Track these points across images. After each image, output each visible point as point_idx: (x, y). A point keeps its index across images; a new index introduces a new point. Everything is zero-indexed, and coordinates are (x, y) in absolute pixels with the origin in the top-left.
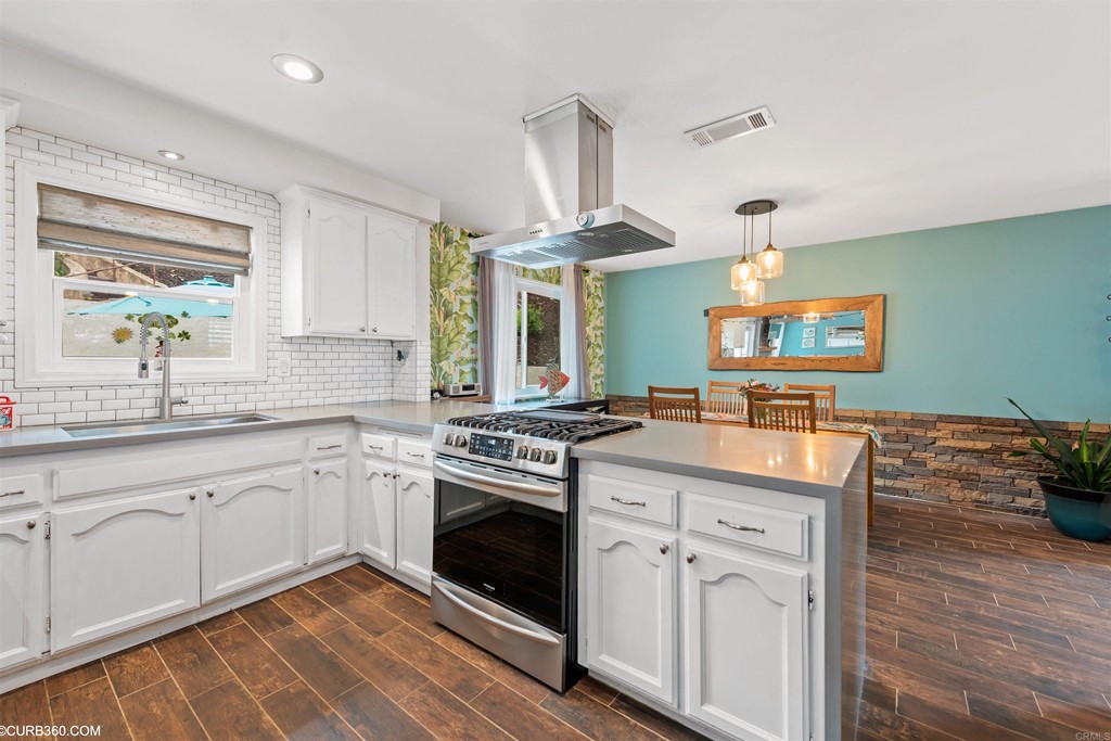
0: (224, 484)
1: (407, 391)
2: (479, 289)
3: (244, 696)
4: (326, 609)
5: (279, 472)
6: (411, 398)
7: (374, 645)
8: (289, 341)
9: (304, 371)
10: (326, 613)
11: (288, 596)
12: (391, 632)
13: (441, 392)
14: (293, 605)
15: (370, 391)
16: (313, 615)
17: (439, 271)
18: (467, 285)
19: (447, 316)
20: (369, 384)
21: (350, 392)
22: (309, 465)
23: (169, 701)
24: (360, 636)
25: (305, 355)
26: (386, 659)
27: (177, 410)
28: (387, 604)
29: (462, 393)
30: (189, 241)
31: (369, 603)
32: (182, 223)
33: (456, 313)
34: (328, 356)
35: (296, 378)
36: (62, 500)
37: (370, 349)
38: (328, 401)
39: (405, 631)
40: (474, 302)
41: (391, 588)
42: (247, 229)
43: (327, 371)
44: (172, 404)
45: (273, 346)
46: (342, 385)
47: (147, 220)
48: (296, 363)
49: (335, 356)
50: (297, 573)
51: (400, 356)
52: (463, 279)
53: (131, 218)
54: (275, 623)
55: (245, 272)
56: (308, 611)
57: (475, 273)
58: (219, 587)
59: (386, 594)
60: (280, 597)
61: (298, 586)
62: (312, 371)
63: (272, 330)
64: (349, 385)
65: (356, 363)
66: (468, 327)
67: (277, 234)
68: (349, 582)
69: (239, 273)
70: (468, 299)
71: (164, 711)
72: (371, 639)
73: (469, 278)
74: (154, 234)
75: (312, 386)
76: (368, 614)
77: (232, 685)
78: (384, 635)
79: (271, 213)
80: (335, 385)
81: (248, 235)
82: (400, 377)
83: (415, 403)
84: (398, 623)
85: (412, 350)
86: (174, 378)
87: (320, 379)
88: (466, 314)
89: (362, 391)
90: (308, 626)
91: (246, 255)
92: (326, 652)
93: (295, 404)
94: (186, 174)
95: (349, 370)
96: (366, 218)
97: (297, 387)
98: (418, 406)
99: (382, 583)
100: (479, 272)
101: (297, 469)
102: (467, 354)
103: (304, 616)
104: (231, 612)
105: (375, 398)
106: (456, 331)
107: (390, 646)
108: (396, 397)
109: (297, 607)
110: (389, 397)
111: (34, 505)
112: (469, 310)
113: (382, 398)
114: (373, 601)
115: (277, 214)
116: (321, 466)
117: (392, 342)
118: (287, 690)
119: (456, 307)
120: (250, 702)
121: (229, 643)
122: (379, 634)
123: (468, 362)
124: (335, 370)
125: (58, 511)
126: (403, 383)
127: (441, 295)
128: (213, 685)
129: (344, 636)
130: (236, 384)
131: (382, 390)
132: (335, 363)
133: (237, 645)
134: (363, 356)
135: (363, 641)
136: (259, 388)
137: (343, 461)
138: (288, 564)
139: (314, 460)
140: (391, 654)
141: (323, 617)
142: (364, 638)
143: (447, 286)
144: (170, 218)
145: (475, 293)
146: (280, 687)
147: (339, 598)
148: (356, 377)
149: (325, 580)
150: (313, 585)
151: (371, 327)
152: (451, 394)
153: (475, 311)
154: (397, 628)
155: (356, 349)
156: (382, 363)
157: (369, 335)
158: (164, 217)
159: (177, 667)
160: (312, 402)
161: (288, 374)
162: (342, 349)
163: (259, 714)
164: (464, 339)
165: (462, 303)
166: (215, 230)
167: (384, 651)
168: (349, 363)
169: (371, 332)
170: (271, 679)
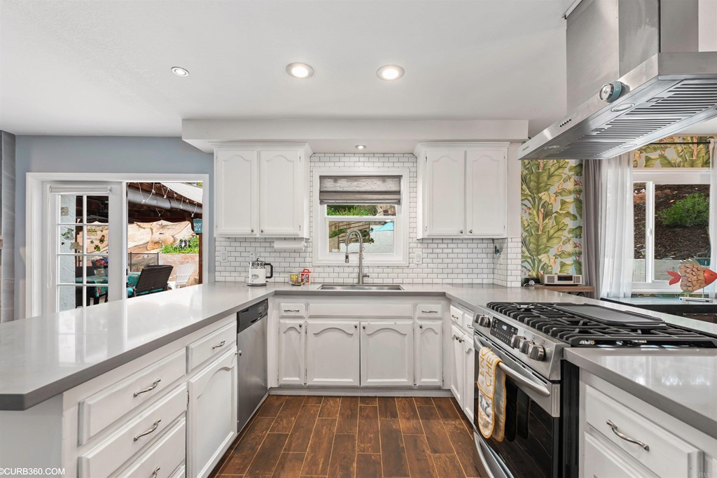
0: (371, 323)
1: (502, 277)
2: (583, 188)
3: (354, 447)
4: (417, 419)
5: (400, 322)
6: (504, 284)
7: (428, 457)
8: (421, 241)
9: (430, 261)
10: (415, 421)
11: (404, 401)
12: (443, 455)
13: (538, 281)
14: (403, 408)
15: (475, 276)
16: (408, 419)
17: (538, 180)
18: (570, 185)
19: (546, 215)
20: (475, 271)
21: (460, 276)
22: (417, 321)
23: (330, 430)
24: (424, 446)
25: (430, 251)
26: (429, 472)
27: (366, 280)
28: (452, 434)
29: (556, 282)
30: (372, 190)
31: (442, 427)
32: (369, 181)
33: (556, 212)
34: (445, 251)
35: (425, 265)
36: (311, 317)
37: (475, 245)
38: (445, 281)
39: (452, 460)
40: (578, 201)
41: (462, 424)
42: (399, 177)
43: (445, 261)
44: (363, 276)
45: (412, 245)
46: (455, 271)
47: (355, 183)
48: (425, 255)
49: (450, 251)
50: (410, 388)
51: (497, 251)
52: (565, 181)
53: (349, 184)
54: (389, 414)
55: (399, 202)
56: (407, 415)
57: (579, 174)
58: (369, 380)
59: (456, 427)
60: (400, 399)
61: (412, 397)
62: (435, 261)
63: (412, 235)
64: (460, 271)
65: (465, 256)
66: (570, 223)
67: (414, 177)
68: (439, 407)
69: (396, 203)
70: (570, 198)
71: (326, 433)
72: (428, 452)
73: (572, 180)
74: (358, 189)
75: (435, 271)
76: (437, 434)
77: (353, 437)
78: (437, 454)
79: (411, 164)
80: (450, 271)
81: (400, 180)
82: (498, 266)
83: (507, 287)
84: (450, 451)
85: (505, 246)
86: (365, 263)
87: (440, 266)
88: (568, 213)
89: (470, 276)
90: (403, 424)
91: (398, 193)
92: (401, 446)
93: (425, 281)
94: (369, 154)
95: (460, 261)
96: (466, 152)
97: (426, 270)
98: (509, 290)
99: (457, 418)
100: (583, 173)
101: (409, 322)
102: (569, 248)
103: (404, 417)
104: (376, 397)
105: (479, 281)
106: (556, 228)
107: (436, 464)
108: (496, 282)
109: (404, 410)
110: (491, 281)
111: (301, 317)
112: (572, 209)
113: (485, 281)
114: (445, 428)
115: (415, 164)
116: (425, 323)
117: (493, 240)
118: (371, 456)
119: (557, 207)
120: (354, 451)
121: (365, 414)
122: (435, 451)
123: (570, 255)
124: (450, 261)
125: (311, 322)
126: (500, 272)
127: (540, 199)
128: (347, 432)
129: (416, 441)
130: (393, 267)
131: (485, 276)
132: (450, 256)
133: (368, 417)
134: (470, 251)
135: (423, 451)
136: (405, 271)
137: (439, 322)
138: (404, 381)
139: (420, 318)
140: (433, 470)
141: (413, 423)
142: (426, 449)
143: (547, 190)
144: (364, 180)
145: (579, 192)
146: (370, 452)
147: (427, 416)
148: (465, 266)
149: (427, 399)
150: (419, 400)
151: (468, 230)
152: (546, 282)
153: (579, 208)
154: (449, 455)
155: (465, 246)
156: (485, 256)
157: (466, 235)
158: (362, 180)
159: (342, 414)
160: (435, 281)
161: (420, 262)
162: (455, 246)
163: (353, 461)
164: (566, 234)
165: (563, 203)
166: (384, 181)
167: (431, 465)
168: (460, 256)
169: (468, 233)
170: (369, 445)
